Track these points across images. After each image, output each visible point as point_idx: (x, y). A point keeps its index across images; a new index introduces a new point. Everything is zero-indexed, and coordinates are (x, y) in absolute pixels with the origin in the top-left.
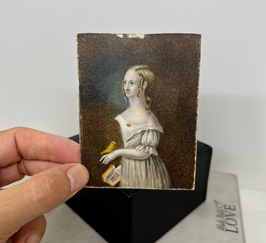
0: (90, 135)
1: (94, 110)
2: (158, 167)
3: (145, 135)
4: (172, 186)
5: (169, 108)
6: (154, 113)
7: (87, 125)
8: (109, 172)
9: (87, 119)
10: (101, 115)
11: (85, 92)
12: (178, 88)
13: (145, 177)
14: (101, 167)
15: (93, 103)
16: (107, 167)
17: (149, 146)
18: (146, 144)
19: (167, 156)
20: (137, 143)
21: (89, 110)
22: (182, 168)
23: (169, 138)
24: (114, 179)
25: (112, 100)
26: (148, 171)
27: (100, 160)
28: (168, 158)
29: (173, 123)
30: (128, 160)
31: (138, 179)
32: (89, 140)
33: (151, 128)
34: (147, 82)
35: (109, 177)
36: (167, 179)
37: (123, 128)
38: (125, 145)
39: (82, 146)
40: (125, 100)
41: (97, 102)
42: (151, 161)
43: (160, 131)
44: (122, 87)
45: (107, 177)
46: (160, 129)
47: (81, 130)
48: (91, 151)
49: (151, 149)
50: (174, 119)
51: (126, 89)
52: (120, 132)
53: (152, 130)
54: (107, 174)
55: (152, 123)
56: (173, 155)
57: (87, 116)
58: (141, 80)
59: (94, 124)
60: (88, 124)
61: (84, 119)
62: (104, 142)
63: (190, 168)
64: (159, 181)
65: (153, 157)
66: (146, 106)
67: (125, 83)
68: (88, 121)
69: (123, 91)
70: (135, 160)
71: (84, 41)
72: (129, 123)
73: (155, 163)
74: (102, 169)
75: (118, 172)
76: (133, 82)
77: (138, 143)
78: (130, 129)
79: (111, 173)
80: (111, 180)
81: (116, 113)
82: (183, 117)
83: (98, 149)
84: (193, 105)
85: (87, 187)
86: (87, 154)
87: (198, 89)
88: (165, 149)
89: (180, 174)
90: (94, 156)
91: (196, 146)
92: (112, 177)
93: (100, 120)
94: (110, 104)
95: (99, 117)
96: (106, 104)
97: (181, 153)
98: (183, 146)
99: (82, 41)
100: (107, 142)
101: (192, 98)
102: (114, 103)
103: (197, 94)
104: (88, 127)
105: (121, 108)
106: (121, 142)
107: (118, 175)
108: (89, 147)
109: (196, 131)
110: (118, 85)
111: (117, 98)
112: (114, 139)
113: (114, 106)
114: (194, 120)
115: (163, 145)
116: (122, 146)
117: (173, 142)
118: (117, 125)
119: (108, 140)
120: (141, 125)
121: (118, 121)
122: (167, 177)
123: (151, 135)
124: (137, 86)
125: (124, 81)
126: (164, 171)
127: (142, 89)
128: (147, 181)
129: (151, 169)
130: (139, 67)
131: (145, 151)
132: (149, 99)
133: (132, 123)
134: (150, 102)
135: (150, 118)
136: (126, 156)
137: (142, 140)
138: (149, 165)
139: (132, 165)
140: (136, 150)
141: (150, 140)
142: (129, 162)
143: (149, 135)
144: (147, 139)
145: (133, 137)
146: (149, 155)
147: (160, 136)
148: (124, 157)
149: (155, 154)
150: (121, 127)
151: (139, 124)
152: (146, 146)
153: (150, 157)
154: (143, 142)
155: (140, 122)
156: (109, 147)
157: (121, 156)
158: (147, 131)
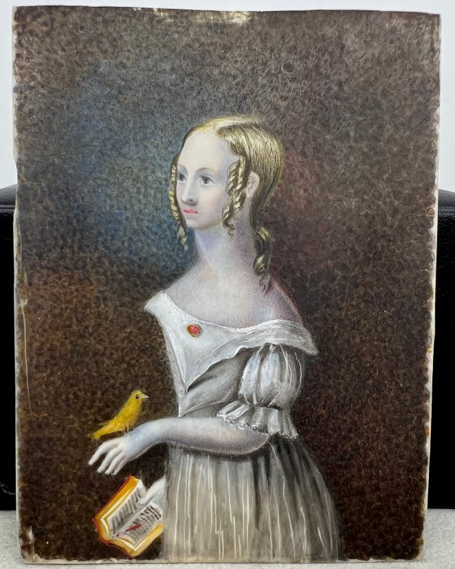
0: (56, 368)
1: (71, 277)
2: (299, 482)
3: (254, 364)
4: (346, 551)
6: (283, 285)
7: (45, 330)
8: (123, 505)
9: (44, 309)
10: (96, 293)
11: (37, 212)
12: (366, 197)
13: (253, 520)
14: (93, 486)
15: (67, 250)
16: (115, 484)
17: (265, 405)
18: (254, 397)
19: (332, 440)
20: (222, 397)
21: (53, 277)
22: (382, 485)
23: (336, 377)
24: (141, 529)
25: (135, 238)
26: (262, 495)
27: (91, 462)
28: (335, 447)
29: (349, 320)
30: (192, 458)
31: (227, 527)
32: (51, 388)
33: (273, 340)
34: (260, 175)
35: (121, 522)
36: (329, 525)
37: (173, 342)
38: (179, 401)
39: (24, 410)
40: (180, 238)
41: (80, 248)
43: (304, 349)
44: (171, 193)
45: (116, 525)
46: (306, 343)
48: (59, 426)
49: (274, 416)
50: (353, 306)
51: (184, 200)
52: (165, 355)
53: (278, 349)
54: (116, 513)
55: (276, 321)
56: (352, 435)
57: (42, 297)
58: (238, 166)
59: (69, 326)
60: (47, 327)
61: (32, 307)
62: (103, 394)
63: (409, 480)
64: (301, 533)
65: (281, 444)
66: (255, 261)
67: (182, 177)
68: (46, 315)
69: (174, 208)
70: (217, 457)
71: (37, 30)
72: (195, 321)
73: (289, 466)
74: (97, 492)
75: (155, 502)
76: (210, 174)
77: (229, 393)
78: (199, 344)
79: (131, 508)
80: (129, 535)
81: (149, 286)
82: (382, 301)
83: (83, 420)
84: (416, 258)
85: (41, 560)
86: (44, 437)
87: (435, 199)
88: (322, 415)
89: (373, 505)
90: (69, 445)
91: (429, 404)
92: (134, 523)
93: (92, 313)
94: (126, 254)
95: (88, 301)
96: (112, 253)
97: (377, 430)
98: (384, 404)
99: (31, 32)
100: (117, 392)
101: (414, 231)
102: (141, 251)
103: (432, 218)
104: (47, 339)
105: (166, 267)
106: (168, 393)
107: (156, 516)
108: (49, 414)
109: (429, 347)
110: (155, 186)
111: (152, 232)
112: (143, 381)
113: (143, 259)
114: (422, 309)
115: (317, 402)
116: (168, 408)
117: (350, 390)
118: (152, 331)
119: (118, 385)
120: (238, 330)
121: (158, 315)
122: (331, 518)
123: (275, 365)
124: (224, 188)
125: (177, 169)
126: (319, 494)
127: (243, 199)
128: (259, 533)
129: (274, 489)
130: (231, 121)
131: (254, 426)
132: (265, 234)
133: (205, 321)
134: (271, 247)
135: (271, 304)
136: (184, 443)
137: (243, 383)
138: (268, 474)
139: (205, 477)
140: (220, 420)
141: (272, 382)
142: (194, 465)
143: (265, 367)
144: (258, 381)
145: (210, 373)
146: (267, 438)
147: (304, 368)
148: (175, 447)
149: (289, 435)
150: (165, 338)
151: (232, 327)
152: (256, 407)
153: (268, 444)
154: (246, 390)
155: (234, 320)
156: (124, 412)
157: (165, 442)
158: (259, 352)
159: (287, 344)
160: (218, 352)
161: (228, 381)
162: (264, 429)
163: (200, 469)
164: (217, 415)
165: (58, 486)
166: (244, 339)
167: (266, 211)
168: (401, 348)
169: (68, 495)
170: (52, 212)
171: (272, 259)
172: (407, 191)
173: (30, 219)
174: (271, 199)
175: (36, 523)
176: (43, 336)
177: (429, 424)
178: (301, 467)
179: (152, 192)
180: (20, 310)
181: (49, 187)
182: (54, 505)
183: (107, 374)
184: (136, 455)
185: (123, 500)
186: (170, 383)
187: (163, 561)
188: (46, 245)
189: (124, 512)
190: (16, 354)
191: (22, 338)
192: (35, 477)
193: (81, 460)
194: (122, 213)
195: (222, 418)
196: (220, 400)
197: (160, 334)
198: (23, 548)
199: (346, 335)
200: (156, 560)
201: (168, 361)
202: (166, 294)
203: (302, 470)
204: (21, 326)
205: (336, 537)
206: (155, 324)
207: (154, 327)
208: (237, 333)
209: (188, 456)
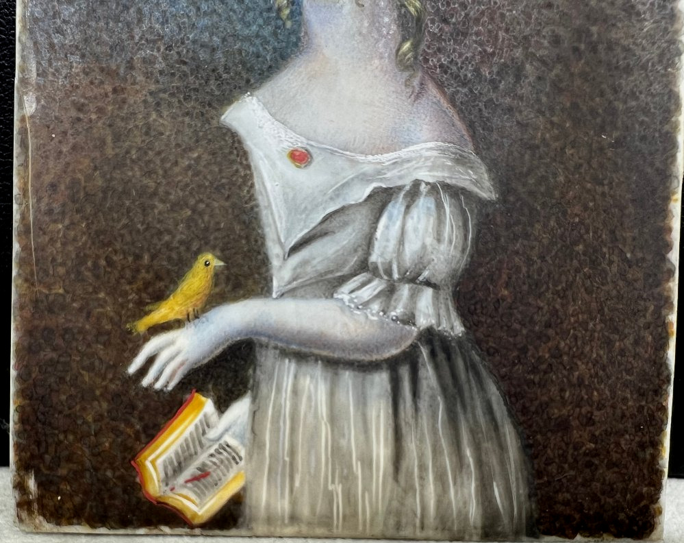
0: (78, 217)
2: (464, 407)
3: (395, 212)
7: (61, 155)
8: (181, 440)
9: (61, 121)
10: (143, 96)
13: (391, 469)
14: (134, 407)
16: (169, 406)
17: (413, 280)
18: (395, 267)
19: (519, 338)
20: (343, 266)
22: (597, 415)
23: (527, 236)
24: (209, 479)
26: (404, 429)
27: (132, 369)
28: (524, 350)
29: (548, 146)
30: (293, 366)
31: (347, 478)
32: (70, 248)
33: (426, 176)
35: (178, 467)
36: (513, 478)
37: (265, 175)
38: (274, 272)
39: (26, 280)
40: (279, 10)
42: (421, 373)
43: (476, 190)
45: (170, 472)
46: (479, 181)
47: (26, 184)
48: (81, 310)
49: (426, 299)
52: (252, 198)
53: (433, 188)
54: (170, 453)
55: (431, 144)
56: (551, 332)
60: (65, 150)
62: (153, 257)
63: (640, 409)
64: (466, 491)
65: (437, 344)
66: (399, 48)
68: (64, 131)
70: (332, 364)
72: (300, 143)
73: (448, 380)
74: (141, 419)
75: (235, 436)
77: (354, 260)
78: (307, 177)
79: (194, 447)
80: (190, 489)
83: (120, 300)
85: (48, 527)
86: (57, 327)
88: (503, 299)
89: (584, 448)
90: (97, 342)
91: (674, 286)
92: (199, 469)
93: (136, 127)
95: (131, 109)
97: (591, 325)
98: (603, 284)
100: (174, 255)
104: (66, 169)
106: (256, 259)
107: (234, 458)
108: (67, 292)
109: (674, 193)
112: (216, 239)
115: (495, 277)
116: (256, 282)
117: (548, 258)
118: (233, 157)
119: (175, 244)
120: (370, 158)
121: (242, 131)
122: (516, 468)
123: (428, 215)
126: (496, 428)
128: (400, 490)
129: (425, 417)
131: (393, 313)
133: (317, 142)
135: (423, 116)
136: (281, 340)
137: (376, 244)
138: (415, 394)
139: (313, 396)
140: (340, 304)
141: (424, 243)
142: (296, 377)
143: (412, 218)
144: (401, 241)
145: (324, 226)
146: (415, 334)
147: (476, 221)
148: (267, 347)
149: (449, 330)
150: (253, 168)
151: (362, 153)
152: (396, 284)
153: (416, 344)
154: (382, 255)
155: (364, 143)
156: (185, 288)
157: (251, 338)
158: (402, 195)
159: (448, 181)
160: (338, 193)
161: (353, 241)
162: (409, 319)
163: (306, 383)
164: (335, 296)
165: (78, 407)
166: (379, 172)
168: (629, 196)
169: (95, 421)
175: (41, 466)
177: (674, 318)
178: (469, 381)
180: (23, 119)
182: (71, 437)
183: (158, 226)
184: (204, 358)
185: (181, 433)
186: (260, 243)
187: (243, 532)
189: (183, 452)
190: (16, 191)
191: (25, 165)
192: (41, 391)
193: (115, 366)
195: (342, 300)
197: (245, 162)
198: (19, 505)
199: (543, 169)
200: (233, 532)
201: (257, 206)
202: (255, 98)
203: (471, 389)
204: (24, 145)
205: (523, 499)
206: (236, 145)
207: (235, 152)
208: (368, 163)
209: (287, 361)
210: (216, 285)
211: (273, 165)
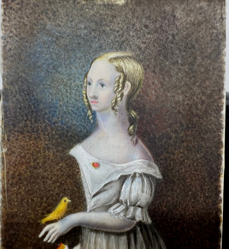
0: (22, 185)
1: (30, 137)
3: (128, 183)
5: (172, 131)
6: (144, 141)
7: (16, 165)
9: (15, 153)
10: (43, 145)
11: (13, 102)
12: (187, 95)
14: (41, 248)
15: (28, 122)
17: (134, 205)
18: (128, 202)
19: (170, 224)
20: (111, 201)
21: (21, 136)
23: (172, 190)
25: (65, 116)
27: (40, 236)
28: (171, 228)
29: (179, 160)
30: (94, 234)
32: (19, 196)
33: (138, 171)
34: (131, 83)
37: (84, 171)
38: (88, 203)
39: (4, 208)
40: (89, 116)
41: (35, 121)
42: (138, 236)
43: (155, 175)
44: (84, 92)
46: (156, 172)
47: (4, 175)
48: (23, 216)
49: (139, 211)
50: (180, 152)
51: (91, 96)
52: (80, 178)
53: (141, 175)
55: (140, 160)
56: (181, 222)
57: (15, 147)
58: (120, 78)
59: (29, 163)
60: (17, 163)
61: (9, 153)
62: (47, 199)
63: (211, 246)
65: (142, 226)
66: (129, 128)
67: (90, 84)
68: (17, 157)
69: (85, 100)
70: (108, 234)
71: (14, 7)
72: (96, 161)
73: (147, 238)
76: (105, 82)
77: (114, 199)
78: (97, 172)
81: (72, 142)
82: (196, 150)
83: (36, 213)
84: (214, 127)
86: (15, 222)
87: (224, 96)
88: (165, 211)
90: (28, 227)
91: (222, 205)
93: (41, 156)
94: (60, 124)
95: (39, 149)
96: (52, 124)
97: (194, 219)
98: (198, 205)
99: (11, 8)
100: (54, 198)
101: (213, 113)
102: (68, 123)
103: (222, 106)
104: (17, 170)
105: (81, 131)
106: (82, 199)
108: (17, 210)
109: (222, 174)
110: (75, 88)
111: (74, 113)
112: (68, 193)
113: (69, 127)
114: (218, 154)
115: (162, 204)
116: (82, 207)
117: (179, 197)
118: (73, 165)
119: (55, 194)
120: (119, 165)
121: (77, 157)
123: (139, 184)
124: (112, 90)
125: (87, 80)
127: (122, 96)
130: (116, 55)
131: (128, 217)
132: (134, 114)
133: (102, 160)
134: (137, 121)
135: (137, 151)
136: (90, 226)
137: (122, 194)
138: (136, 243)
139: (101, 244)
140: (110, 214)
141: (137, 193)
142: (95, 238)
143: (134, 185)
144: (130, 193)
145: (105, 188)
146: (135, 223)
147: (155, 186)
148: (86, 228)
149: (147, 222)
150: (80, 169)
151: (116, 163)
152: (129, 207)
153: (136, 226)
154: (124, 197)
155: (117, 160)
156: (58, 209)
157: (80, 226)
158: (130, 177)
159: (146, 172)
160: (109, 177)
161: (114, 192)
162: (133, 218)
163: (99, 240)
164: (108, 211)
166: (122, 170)
167: (135, 102)
168: (206, 175)
170: (20, 102)
171: (138, 127)
172: (209, 92)
173: (9, 106)
174: (137, 96)
176: (15, 168)
177: (222, 216)
178: (153, 238)
179: (74, 92)
180: (3, 154)
181: (19, 89)
183: (49, 188)
184: (64, 232)
186: (83, 194)
188: (17, 119)
192: (10, 244)
194: (58, 103)
195: (111, 212)
196: (109, 202)
197: (78, 167)
199: (177, 167)
201: (82, 181)
202: (81, 146)
204: (3, 162)
206: (75, 161)
207: (74, 163)
208: (119, 166)
209: (92, 233)
210: (68, 207)
211: (87, 168)
